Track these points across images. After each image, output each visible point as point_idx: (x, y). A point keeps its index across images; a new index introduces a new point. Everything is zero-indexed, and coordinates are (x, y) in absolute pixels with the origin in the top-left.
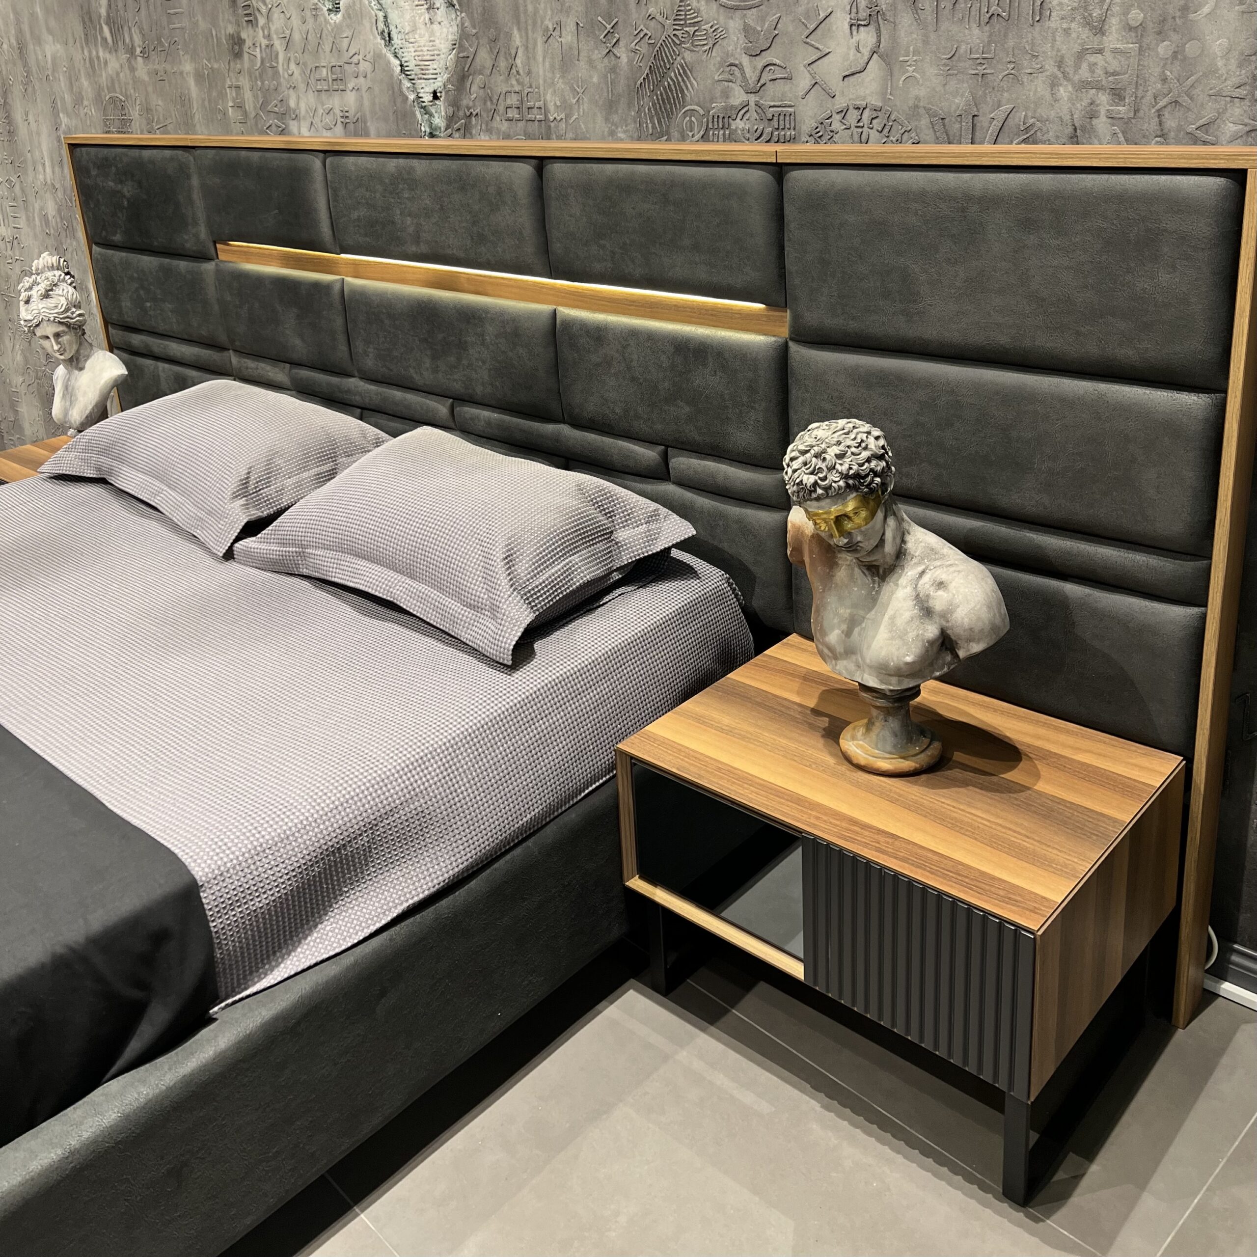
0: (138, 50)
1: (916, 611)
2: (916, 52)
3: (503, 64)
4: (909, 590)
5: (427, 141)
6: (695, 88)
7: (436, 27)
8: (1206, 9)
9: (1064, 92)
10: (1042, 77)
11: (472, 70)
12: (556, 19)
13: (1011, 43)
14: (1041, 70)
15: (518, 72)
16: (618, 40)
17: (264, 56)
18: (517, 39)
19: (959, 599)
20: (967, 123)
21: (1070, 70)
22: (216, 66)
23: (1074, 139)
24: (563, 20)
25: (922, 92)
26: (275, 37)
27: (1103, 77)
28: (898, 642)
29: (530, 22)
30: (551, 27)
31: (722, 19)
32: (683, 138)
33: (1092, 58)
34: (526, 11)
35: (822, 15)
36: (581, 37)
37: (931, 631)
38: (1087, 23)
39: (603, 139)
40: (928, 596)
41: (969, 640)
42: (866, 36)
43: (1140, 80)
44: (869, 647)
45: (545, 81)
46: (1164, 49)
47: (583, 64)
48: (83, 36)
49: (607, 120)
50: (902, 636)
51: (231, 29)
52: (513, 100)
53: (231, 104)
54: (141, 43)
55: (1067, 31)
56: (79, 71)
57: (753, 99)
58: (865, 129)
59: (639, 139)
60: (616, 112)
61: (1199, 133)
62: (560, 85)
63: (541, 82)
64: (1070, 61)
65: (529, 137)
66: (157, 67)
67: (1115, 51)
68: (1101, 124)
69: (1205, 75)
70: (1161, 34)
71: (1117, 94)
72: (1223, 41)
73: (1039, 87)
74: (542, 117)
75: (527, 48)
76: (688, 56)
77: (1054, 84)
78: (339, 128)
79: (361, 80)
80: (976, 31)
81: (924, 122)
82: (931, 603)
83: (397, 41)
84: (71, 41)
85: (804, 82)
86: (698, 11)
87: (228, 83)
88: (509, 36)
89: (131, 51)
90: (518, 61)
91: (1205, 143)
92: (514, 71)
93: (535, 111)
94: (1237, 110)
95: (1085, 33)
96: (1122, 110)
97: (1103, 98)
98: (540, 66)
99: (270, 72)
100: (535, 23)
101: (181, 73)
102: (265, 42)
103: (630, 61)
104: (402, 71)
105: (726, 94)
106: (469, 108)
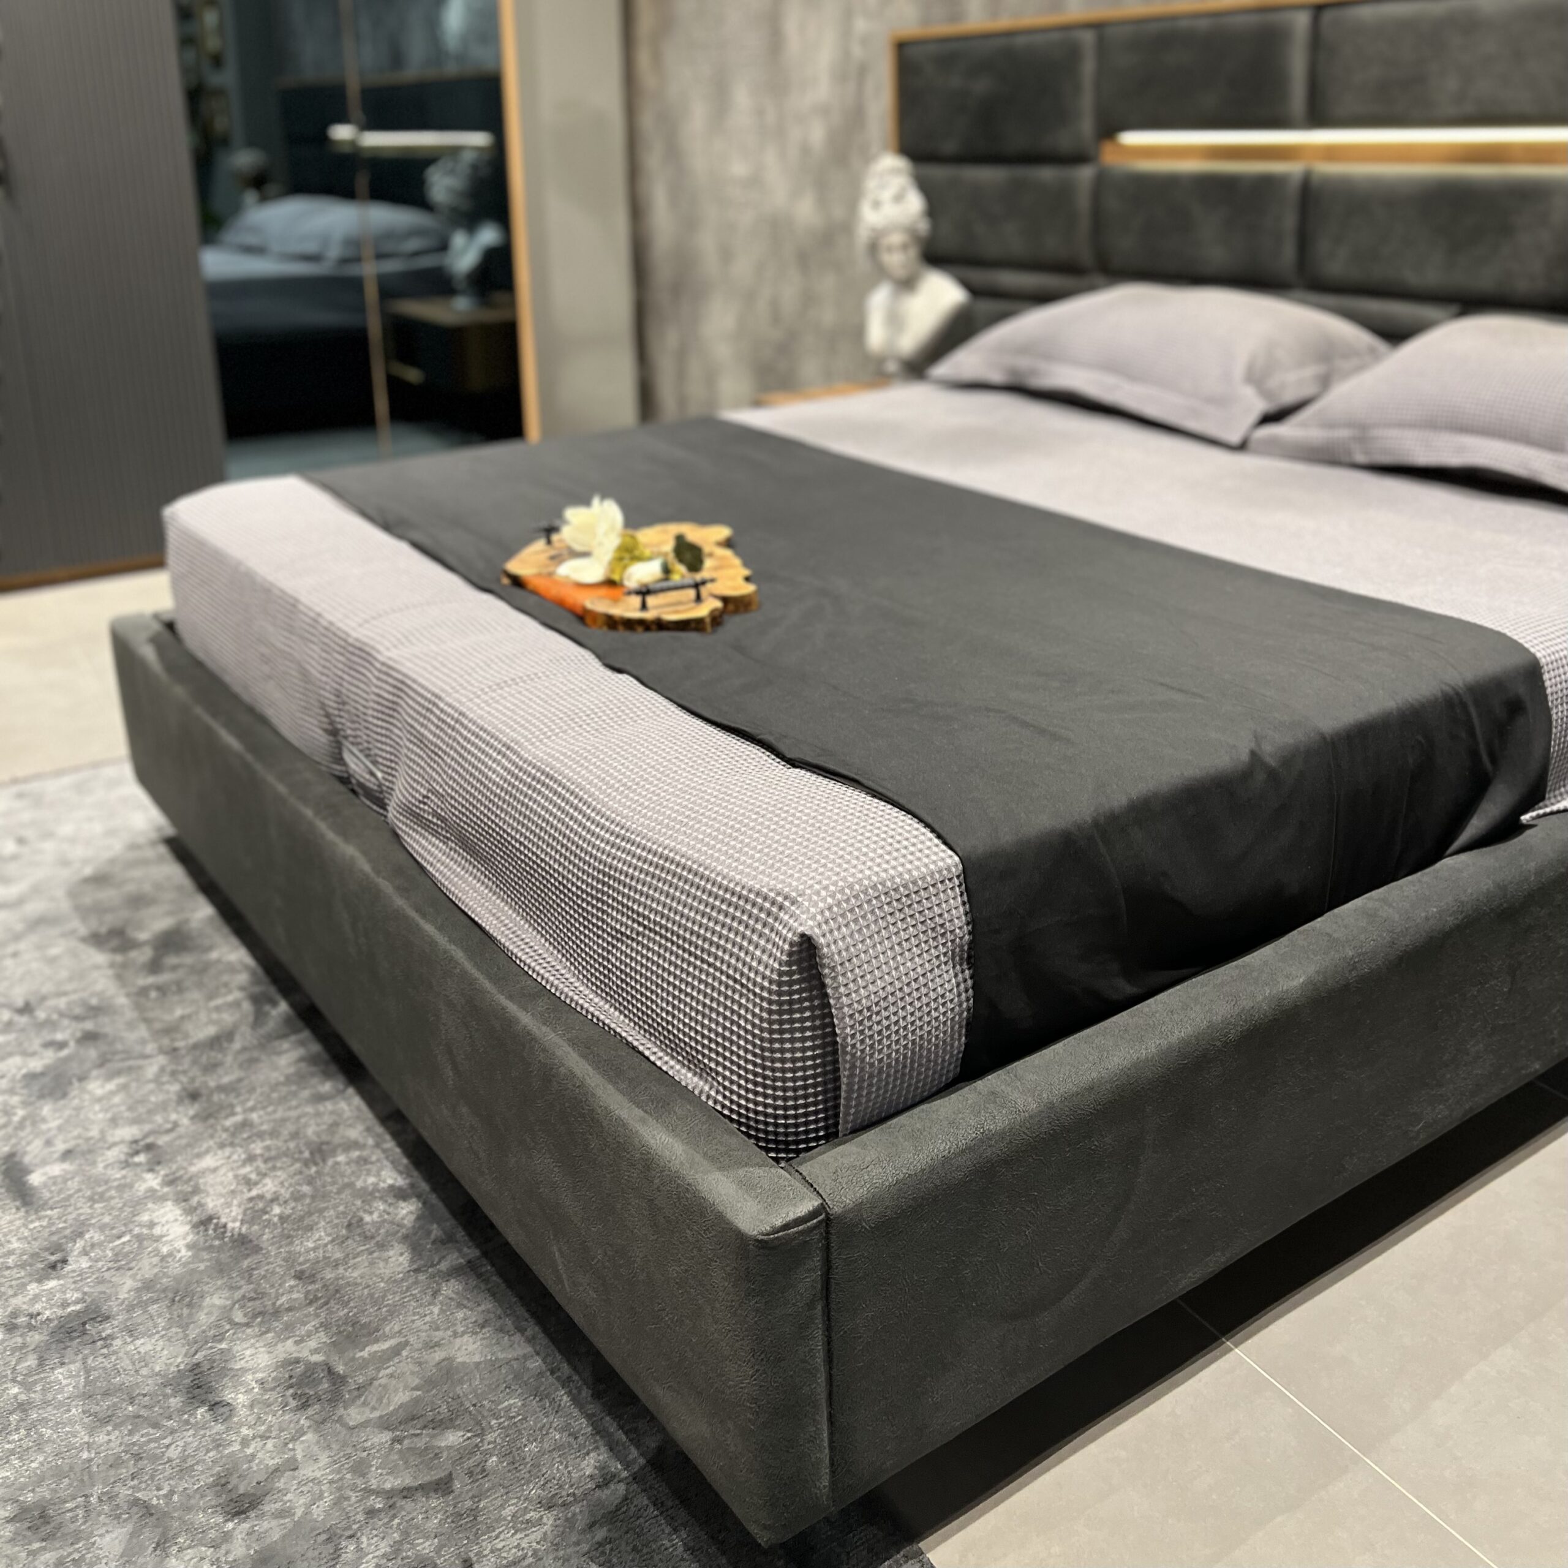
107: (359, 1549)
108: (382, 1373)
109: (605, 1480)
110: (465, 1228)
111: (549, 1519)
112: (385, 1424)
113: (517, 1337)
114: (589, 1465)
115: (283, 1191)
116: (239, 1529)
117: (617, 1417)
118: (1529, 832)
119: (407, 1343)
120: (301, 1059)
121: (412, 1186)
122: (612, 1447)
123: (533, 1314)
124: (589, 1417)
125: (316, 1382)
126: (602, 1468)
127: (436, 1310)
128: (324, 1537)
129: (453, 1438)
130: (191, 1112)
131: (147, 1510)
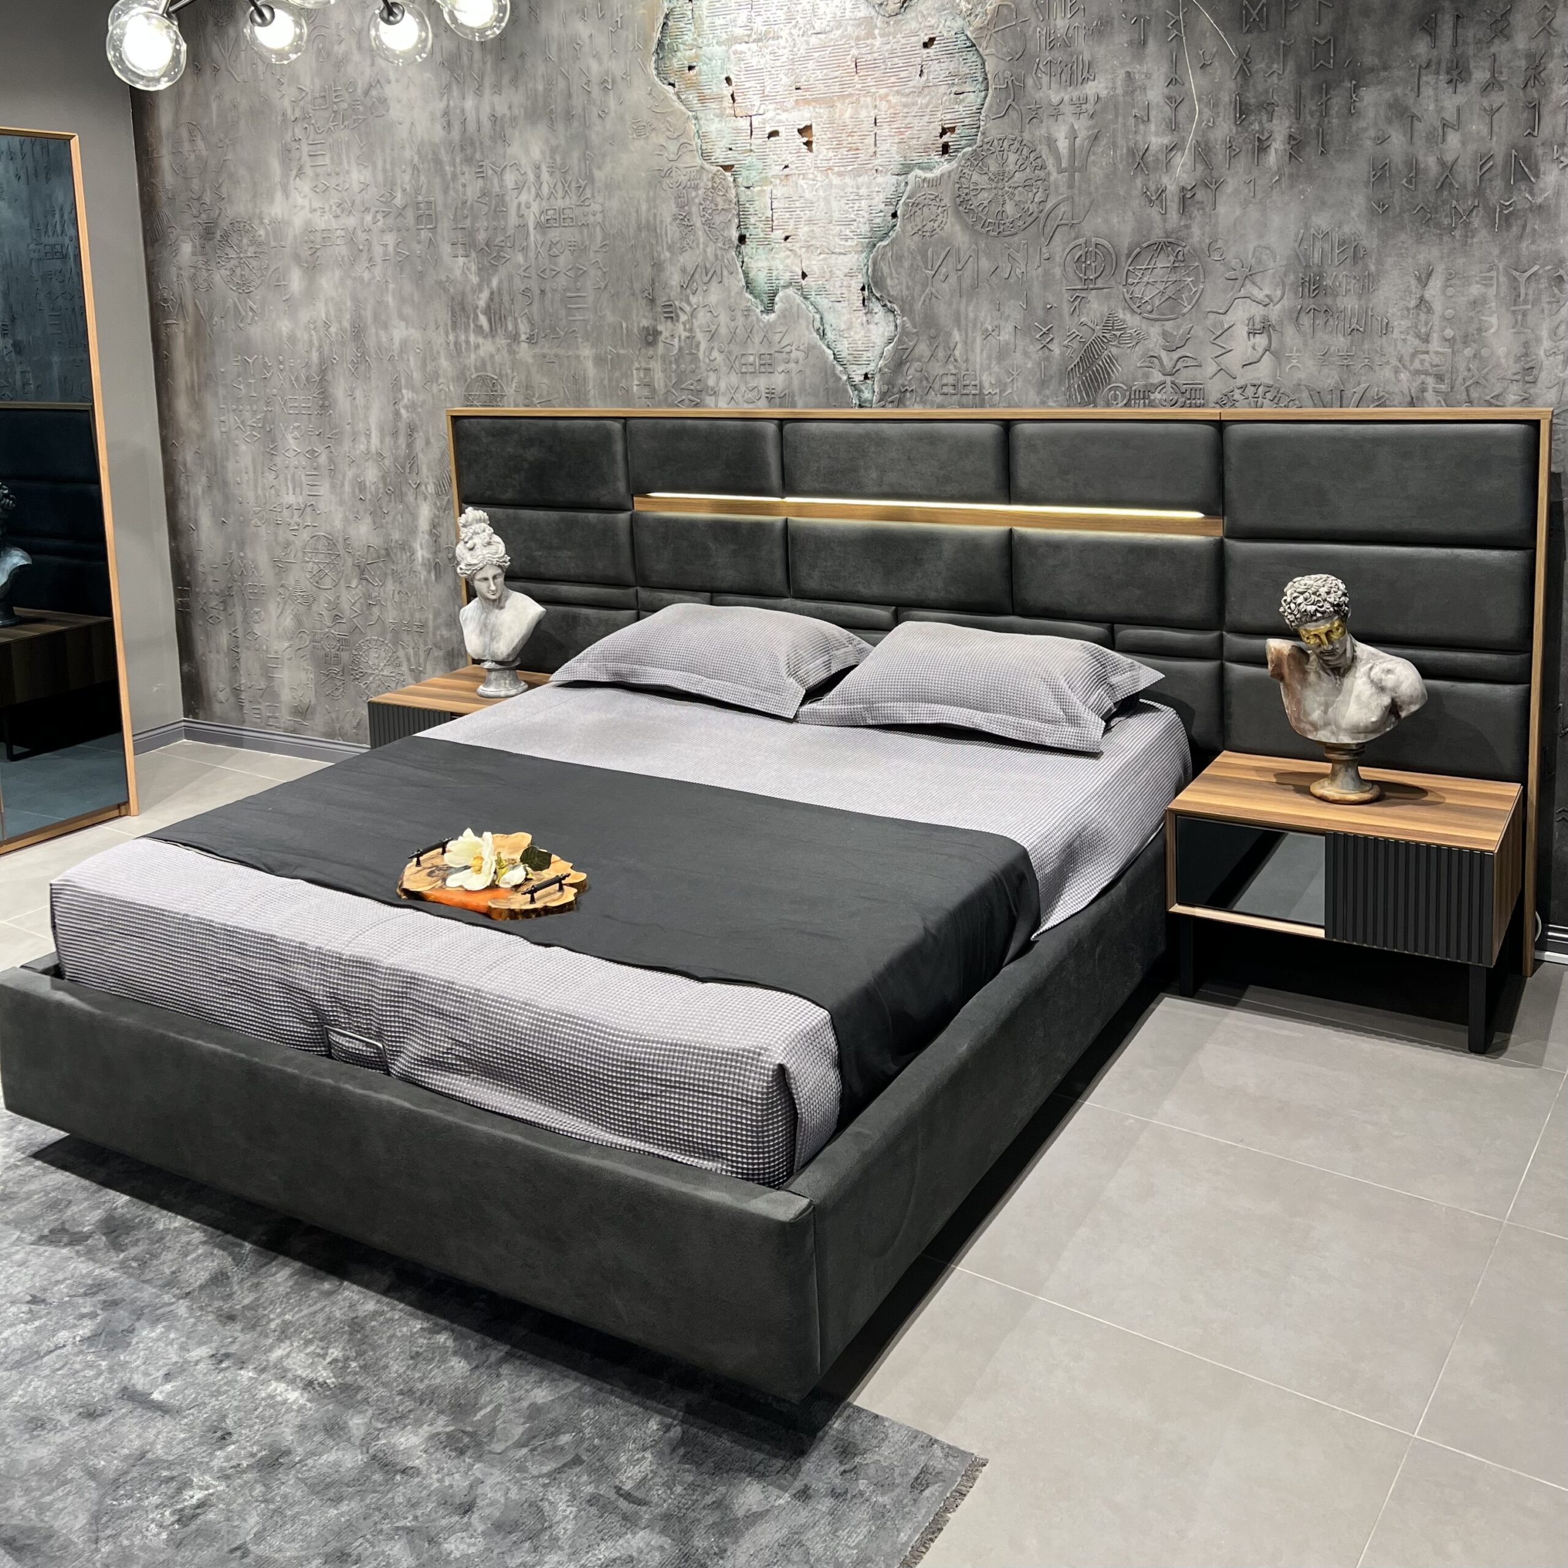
0: (523, 337)
1: (1374, 690)
2: (1298, 351)
3: (941, 354)
4: (1364, 679)
5: (857, 410)
6: (1120, 373)
7: (872, 327)
8: (1493, 330)
9: (1404, 376)
10: (1388, 367)
11: (910, 358)
12: (996, 323)
13: (1366, 347)
14: (1388, 363)
15: (956, 360)
16: (1052, 339)
17: (683, 344)
18: (957, 336)
19: (1402, 678)
20: (1336, 396)
21: (1408, 364)
22: (622, 352)
23: (1412, 404)
24: (1002, 323)
25: (1302, 375)
26: (698, 330)
27: (1429, 368)
28: (1365, 711)
29: (970, 325)
30: (990, 328)
31: (1144, 327)
32: (1108, 405)
33: (1422, 357)
34: (967, 317)
35: (1226, 326)
36: (1018, 336)
37: (1386, 700)
38: (1418, 336)
39: (1035, 406)
40: (1381, 680)
41: (1410, 703)
42: (1261, 341)
43: (1454, 370)
44: (1344, 717)
45: (981, 366)
46: (1468, 352)
47: (1018, 355)
48: (449, 323)
49: (1039, 393)
50: (1367, 706)
51: (645, 323)
52: (950, 380)
53: (636, 382)
54: (528, 331)
55: (1404, 340)
56: (438, 353)
57: (1169, 379)
58: (1260, 400)
59: (1068, 406)
60: (1048, 387)
61: (1492, 401)
62: (996, 369)
63: (978, 367)
64: (1407, 358)
65: (961, 406)
66: (546, 351)
67: (1437, 353)
68: (1429, 395)
69: (1494, 367)
70: (1465, 343)
71: (1440, 378)
72: (1504, 349)
73: (1387, 373)
74: (977, 392)
75: (966, 343)
76: (1114, 350)
77: (1397, 372)
78: (763, 402)
79: (792, 365)
80: (1342, 339)
81: (1305, 394)
82: (1384, 684)
83: (830, 335)
84: (432, 326)
85: (1211, 368)
86: (1124, 321)
87: (636, 365)
88: (949, 334)
89: (515, 337)
90: (957, 353)
91: (1497, 406)
92: (952, 359)
93: (970, 388)
94: (1515, 387)
95: (1417, 342)
96: (1443, 387)
97: (1430, 381)
98: (978, 356)
99: (688, 358)
100: (975, 326)
101: (578, 357)
102: (684, 334)
103: (1062, 354)
104: (835, 358)
105: (1146, 376)
106: (904, 386)
107: (551, 1503)
108: (497, 1423)
109: (668, 1428)
110: (490, 1336)
111: (648, 1455)
112: (519, 1445)
113: (566, 1381)
114: (653, 1425)
115: (348, 1353)
116: (475, 1518)
117: (654, 1398)
118: (1037, 945)
119: (500, 1405)
120: (292, 1275)
121: (436, 1324)
122: (659, 1412)
123: (568, 1367)
124: (638, 1404)
125: (460, 1440)
126: (661, 1423)
127: (506, 1383)
128: (526, 1505)
129: (565, 1439)
130: (239, 1328)
131: (410, 1531)
